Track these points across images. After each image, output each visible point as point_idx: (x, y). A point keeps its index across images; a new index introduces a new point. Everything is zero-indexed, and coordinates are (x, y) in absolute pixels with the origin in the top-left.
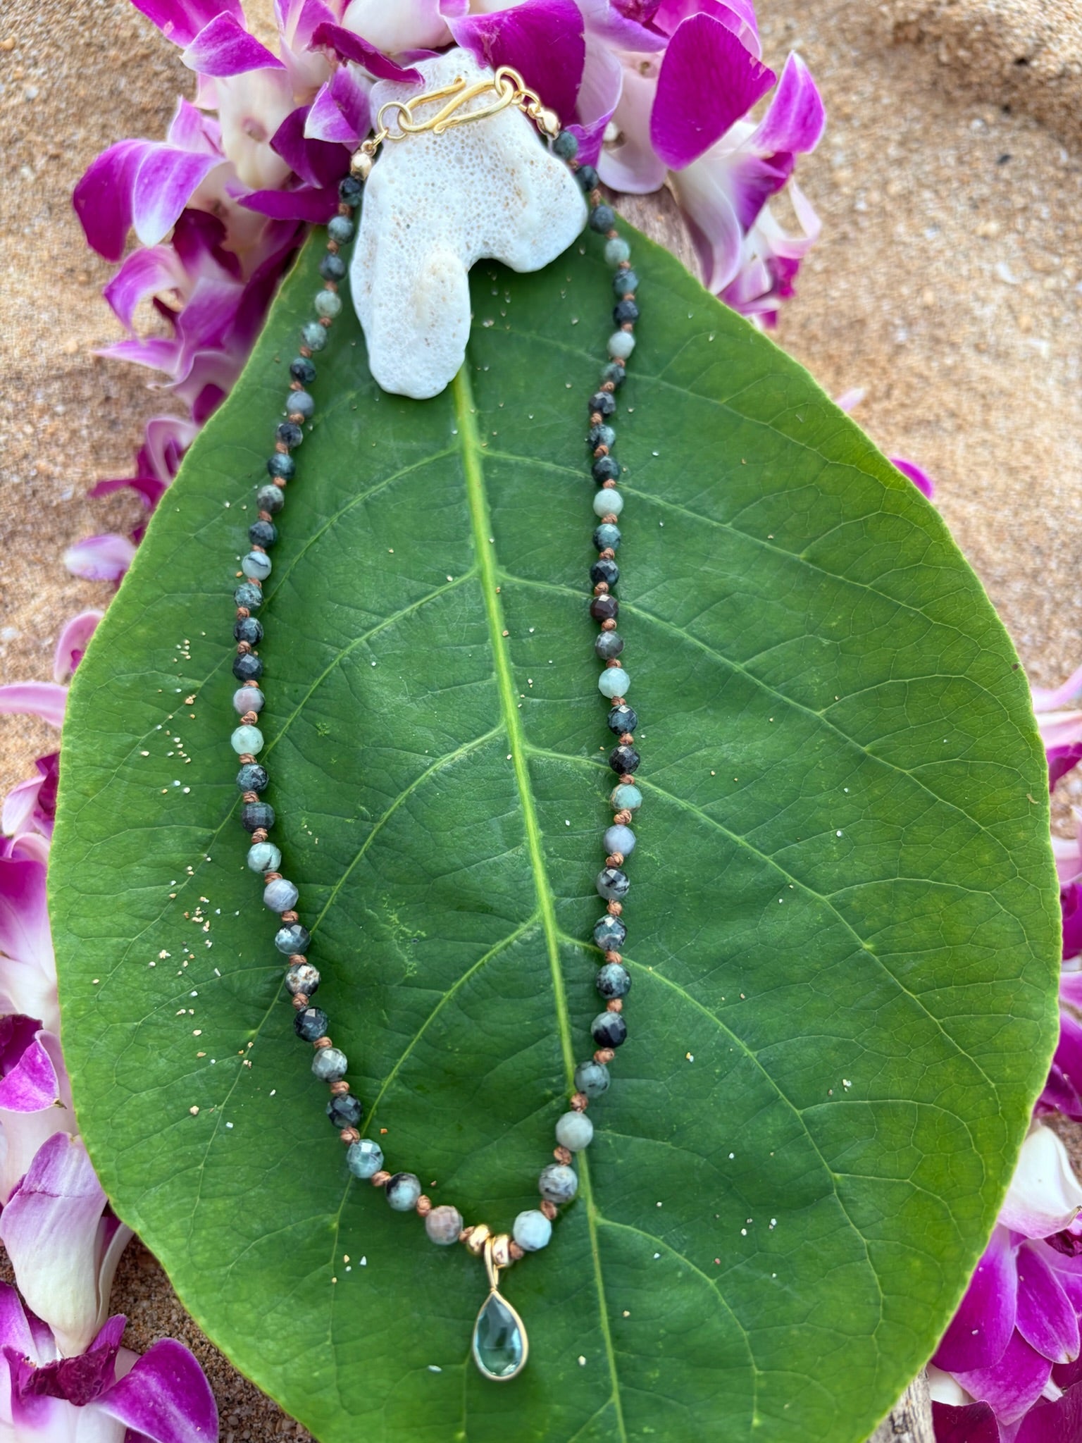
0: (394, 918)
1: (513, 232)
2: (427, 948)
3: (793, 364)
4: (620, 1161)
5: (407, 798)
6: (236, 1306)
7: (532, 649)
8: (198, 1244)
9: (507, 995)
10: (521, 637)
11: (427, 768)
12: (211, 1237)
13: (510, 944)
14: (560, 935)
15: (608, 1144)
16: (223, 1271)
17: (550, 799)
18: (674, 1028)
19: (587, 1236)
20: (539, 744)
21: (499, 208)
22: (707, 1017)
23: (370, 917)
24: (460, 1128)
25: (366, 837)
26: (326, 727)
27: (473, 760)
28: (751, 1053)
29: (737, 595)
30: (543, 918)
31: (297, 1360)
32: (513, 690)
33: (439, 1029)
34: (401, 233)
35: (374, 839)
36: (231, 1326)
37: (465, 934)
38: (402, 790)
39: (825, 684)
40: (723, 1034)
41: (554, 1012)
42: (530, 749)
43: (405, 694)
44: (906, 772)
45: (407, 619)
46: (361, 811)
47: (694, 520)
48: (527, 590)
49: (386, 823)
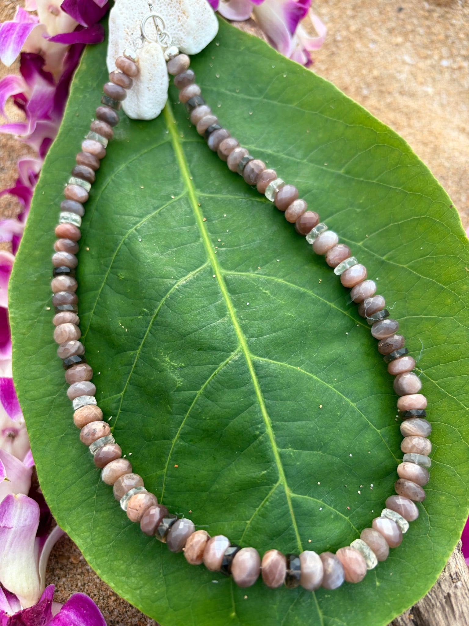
0: (167, 359)
1: (184, 32)
2: (186, 371)
3: (326, 82)
4: (298, 463)
5: (166, 301)
6: (115, 563)
7: (218, 225)
8: (95, 535)
9: (229, 387)
10: (212, 221)
11: (173, 285)
12: (101, 530)
13: (227, 363)
14: (252, 356)
15: (291, 456)
16: (108, 546)
17: (237, 294)
18: (314, 394)
19: (286, 503)
20: (228, 269)
21: (176, 21)
22: (330, 388)
23: (155, 361)
24: (215, 459)
25: (149, 323)
26: (122, 274)
27: (197, 279)
28: (353, 404)
29: (314, 191)
30: (242, 349)
31: (146, 586)
32: (211, 245)
33: (197, 409)
34: (129, 38)
35: (153, 323)
36: (113, 573)
37: (204, 362)
38: (163, 297)
39: (361, 230)
40: (338, 395)
41: (254, 393)
42: (225, 272)
43: (158, 252)
44: (405, 266)
45: (154, 218)
46: (144, 311)
47: (288, 160)
48: (211, 198)
49: (157, 315)
